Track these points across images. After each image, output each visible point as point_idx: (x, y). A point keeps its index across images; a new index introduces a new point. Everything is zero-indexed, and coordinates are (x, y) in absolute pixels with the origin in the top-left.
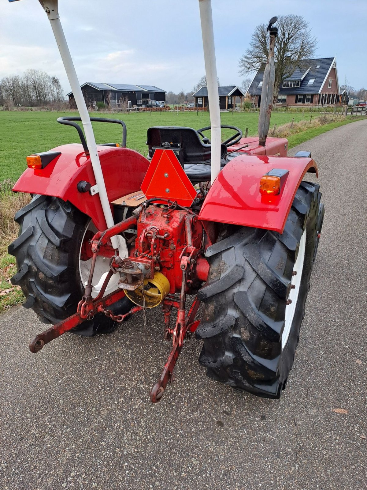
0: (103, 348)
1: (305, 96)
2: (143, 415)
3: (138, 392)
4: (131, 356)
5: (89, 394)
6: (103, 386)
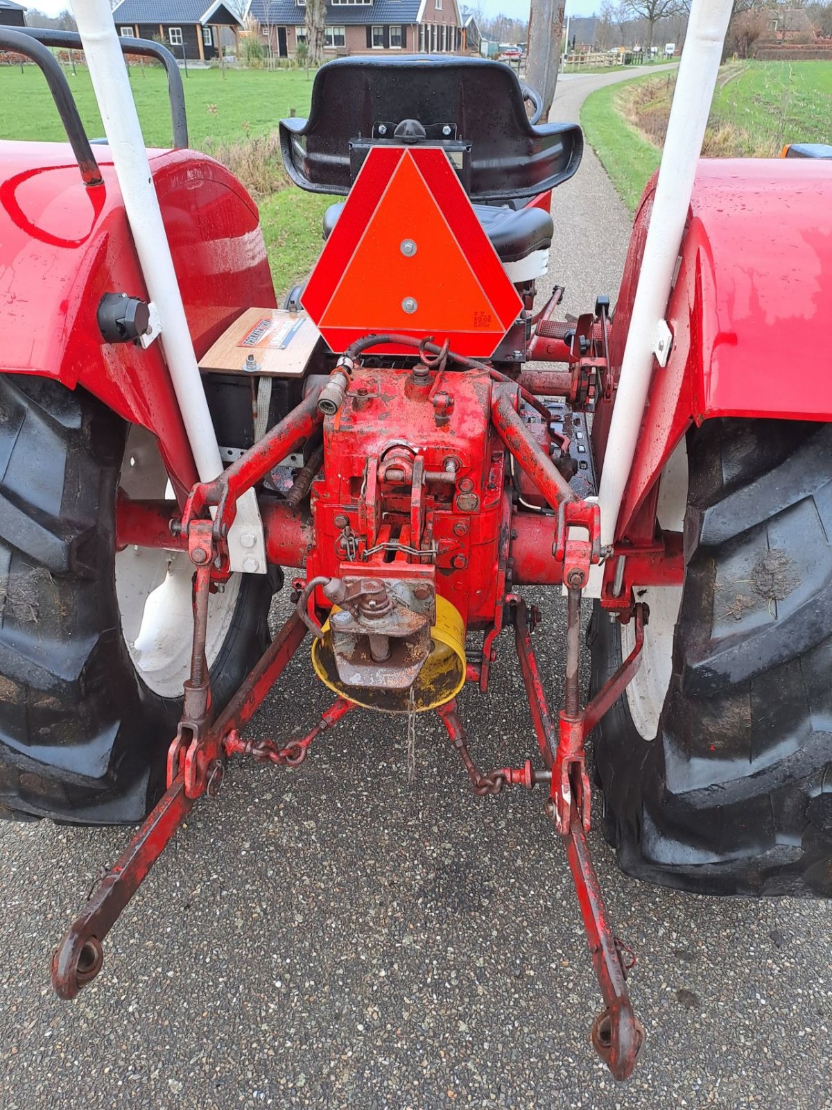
0: (221, 838)
1: (386, 28)
2: (467, 1047)
3: (408, 965)
4: (322, 840)
5: (256, 1023)
6: (287, 976)
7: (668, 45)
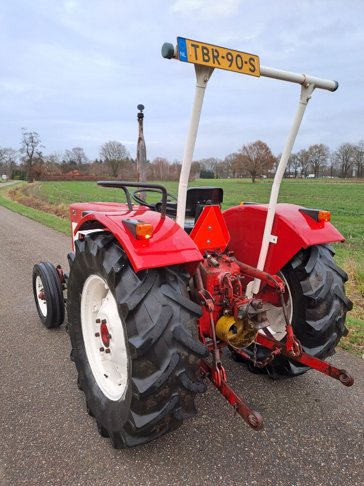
7: (3, 176)
